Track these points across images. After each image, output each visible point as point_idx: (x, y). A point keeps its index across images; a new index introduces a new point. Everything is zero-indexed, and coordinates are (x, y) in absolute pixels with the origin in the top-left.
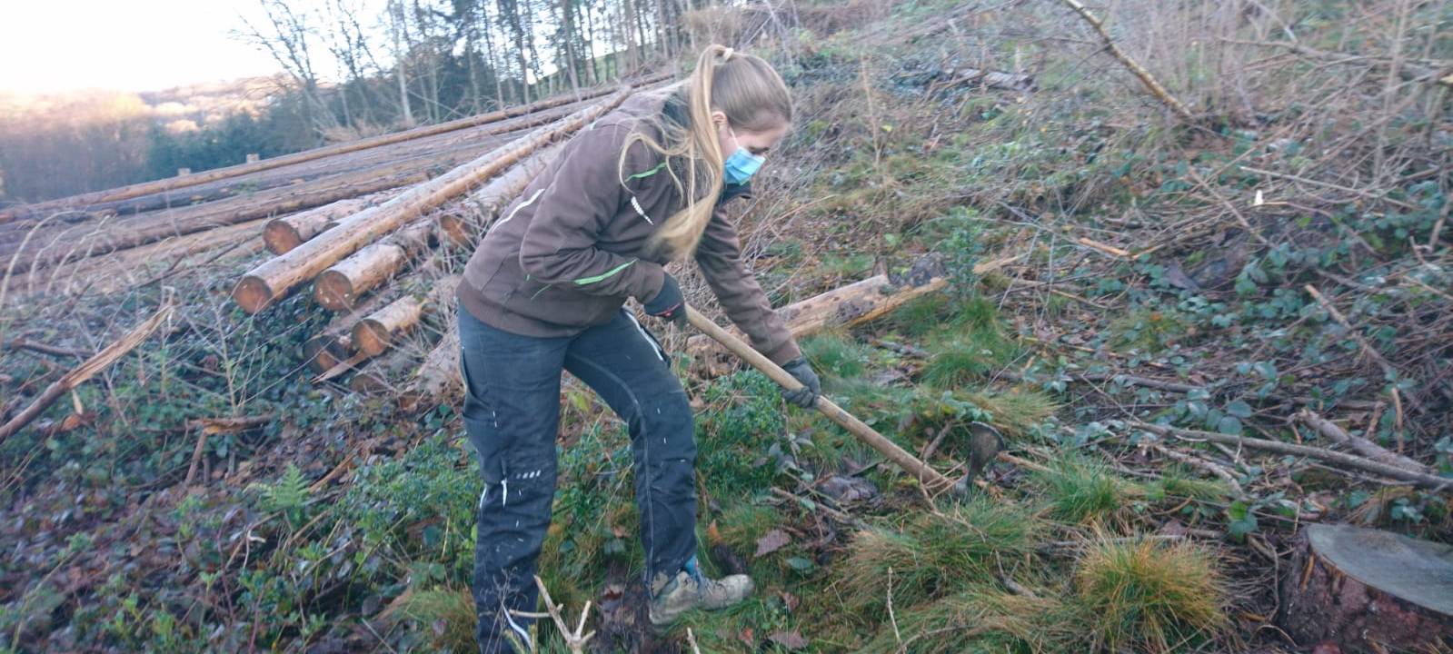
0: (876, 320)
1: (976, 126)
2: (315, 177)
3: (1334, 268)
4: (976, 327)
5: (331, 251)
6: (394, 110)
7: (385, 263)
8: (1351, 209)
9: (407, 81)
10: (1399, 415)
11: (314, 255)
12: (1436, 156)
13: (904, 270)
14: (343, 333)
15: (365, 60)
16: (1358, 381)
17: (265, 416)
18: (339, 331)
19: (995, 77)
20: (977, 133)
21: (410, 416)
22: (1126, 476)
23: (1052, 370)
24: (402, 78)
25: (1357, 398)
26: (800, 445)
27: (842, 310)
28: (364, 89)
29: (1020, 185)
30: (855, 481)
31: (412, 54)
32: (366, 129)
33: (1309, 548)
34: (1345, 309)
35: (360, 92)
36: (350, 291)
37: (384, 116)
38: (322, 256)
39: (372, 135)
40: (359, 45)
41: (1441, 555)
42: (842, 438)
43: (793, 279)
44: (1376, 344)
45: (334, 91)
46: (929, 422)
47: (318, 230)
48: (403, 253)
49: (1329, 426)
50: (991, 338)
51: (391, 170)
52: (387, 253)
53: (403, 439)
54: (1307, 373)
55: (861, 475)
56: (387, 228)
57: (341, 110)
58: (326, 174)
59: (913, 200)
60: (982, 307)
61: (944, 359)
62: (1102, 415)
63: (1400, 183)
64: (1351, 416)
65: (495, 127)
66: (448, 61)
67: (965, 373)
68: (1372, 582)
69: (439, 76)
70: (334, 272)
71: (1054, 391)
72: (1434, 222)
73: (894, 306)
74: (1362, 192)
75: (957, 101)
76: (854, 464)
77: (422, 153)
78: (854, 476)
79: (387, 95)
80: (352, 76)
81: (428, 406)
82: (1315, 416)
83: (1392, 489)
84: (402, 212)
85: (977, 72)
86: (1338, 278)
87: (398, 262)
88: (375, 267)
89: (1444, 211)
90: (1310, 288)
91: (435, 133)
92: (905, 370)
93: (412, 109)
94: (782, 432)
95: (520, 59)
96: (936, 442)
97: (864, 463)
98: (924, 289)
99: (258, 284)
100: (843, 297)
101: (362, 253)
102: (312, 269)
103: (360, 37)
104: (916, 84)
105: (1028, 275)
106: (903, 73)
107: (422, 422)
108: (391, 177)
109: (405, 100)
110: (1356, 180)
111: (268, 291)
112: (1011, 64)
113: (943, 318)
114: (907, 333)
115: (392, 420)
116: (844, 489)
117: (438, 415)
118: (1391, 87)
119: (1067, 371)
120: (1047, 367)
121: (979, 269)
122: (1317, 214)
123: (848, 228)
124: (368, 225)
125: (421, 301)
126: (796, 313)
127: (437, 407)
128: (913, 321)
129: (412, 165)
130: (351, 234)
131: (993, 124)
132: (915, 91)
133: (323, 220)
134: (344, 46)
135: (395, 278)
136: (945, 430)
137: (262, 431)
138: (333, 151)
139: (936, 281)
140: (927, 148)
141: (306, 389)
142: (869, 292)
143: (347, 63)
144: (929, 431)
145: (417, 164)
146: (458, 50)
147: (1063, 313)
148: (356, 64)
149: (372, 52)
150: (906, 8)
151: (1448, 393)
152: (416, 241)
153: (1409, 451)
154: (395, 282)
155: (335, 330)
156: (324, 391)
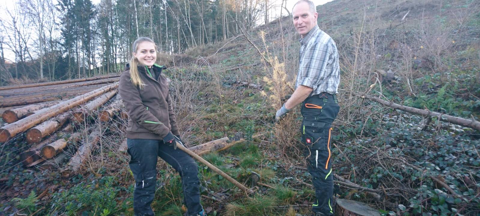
0: (225, 150)
1: (247, 98)
2: (8, 96)
3: (339, 141)
4: (253, 153)
5: (33, 122)
6: (36, 74)
7: (53, 127)
8: (343, 126)
9: (43, 64)
10: (355, 175)
11: (27, 123)
12: (361, 115)
13: (232, 136)
14: (37, 150)
15: (26, 55)
16: (346, 167)
18: (36, 149)
19: (252, 85)
20: (248, 100)
21: (67, 179)
22: (294, 191)
23: (273, 164)
24: (41, 63)
25: (346, 172)
26: (208, 184)
27: (215, 147)
28: (25, 66)
29: (261, 115)
30: (224, 194)
31: (46, 55)
32: (27, 80)
33: (337, 203)
34: (343, 150)
35: (23, 67)
36: (40, 136)
37: (33, 76)
38: (30, 124)
39: (29, 83)
40: (25, 50)
41: (364, 205)
42: (219, 182)
43: (200, 138)
44: (350, 159)
45: (12, 65)
46: (243, 177)
47: (24, 115)
48: (59, 124)
49: (340, 177)
50: (257, 156)
51: (41, 95)
52: (53, 124)
53: (64, 186)
54: (335, 166)
55: (225, 192)
56: (53, 115)
57: (15, 72)
58: (13, 95)
59: (232, 117)
60: (254, 147)
61: (245, 161)
62: (287, 176)
63: (353, 121)
64: (345, 176)
65: (82, 84)
66: (60, 59)
67: (251, 164)
68: (350, 210)
69: (56, 63)
70: (35, 129)
71: (274, 169)
72: (361, 131)
73: (230, 146)
74: (345, 122)
75: (241, 91)
76: (223, 190)
77: (54, 91)
78: (223, 193)
79: (34, 68)
80: (20, 60)
81: (73, 175)
82: (337, 175)
83: (355, 190)
85: (247, 83)
86: (341, 143)
87: (57, 127)
88: (49, 128)
89: (363, 128)
90: (334, 144)
91: (58, 84)
92: (234, 164)
93: (44, 74)
94: (203, 180)
95: (89, 62)
96: (246, 182)
97: (226, 189)
98: (238, 142)
99: (5, 132)
100: (216, 143)
101: (45, 123)
102: (25, 128)
103: (26, 47)
104: (229, 84)
105: (265, 139)
106: (225, 80)
107: (71, 180)
108: (41, 98)
109: (42, 71)
110: (344, 119)
111: (9, 134)
112: (256, 82)
113: (244, 150)
114: (234, 154)
115: (60, 180)
116: (221, 196)
117: (77, 178)
118: (351, 97)
119: (277, 164)
120: (272, 163)
121: (253, 137)
123: (212, 124)
124: (46, 114)
125: (67, 140)
126: (202, 147)
127: (77, 175)
128: (235, 151)
129: (49, 94)
130: (40, 117)
131: (253, 98)
132: (229, 86)
133: (26, 111)
134: (19, 50)
135: (56, 132)
136: (248, 179)
137: (5, 183)
138: (16, 87)
139: (242, 139)
140: (234, 103)
141: (22, 169)
142: (223, 141)
143: (19, 56)
144: (244, 180)
145: (52, 94)
146: (64, 56)
147: (275, 150)
148: (23, 57)
149: (30, 53)
150: (224, 61)
151: (365, 170)
152: (63, 121)
153: (357, 183)
154: (55, 134)
155: (34, 149)
156: (29, 170)
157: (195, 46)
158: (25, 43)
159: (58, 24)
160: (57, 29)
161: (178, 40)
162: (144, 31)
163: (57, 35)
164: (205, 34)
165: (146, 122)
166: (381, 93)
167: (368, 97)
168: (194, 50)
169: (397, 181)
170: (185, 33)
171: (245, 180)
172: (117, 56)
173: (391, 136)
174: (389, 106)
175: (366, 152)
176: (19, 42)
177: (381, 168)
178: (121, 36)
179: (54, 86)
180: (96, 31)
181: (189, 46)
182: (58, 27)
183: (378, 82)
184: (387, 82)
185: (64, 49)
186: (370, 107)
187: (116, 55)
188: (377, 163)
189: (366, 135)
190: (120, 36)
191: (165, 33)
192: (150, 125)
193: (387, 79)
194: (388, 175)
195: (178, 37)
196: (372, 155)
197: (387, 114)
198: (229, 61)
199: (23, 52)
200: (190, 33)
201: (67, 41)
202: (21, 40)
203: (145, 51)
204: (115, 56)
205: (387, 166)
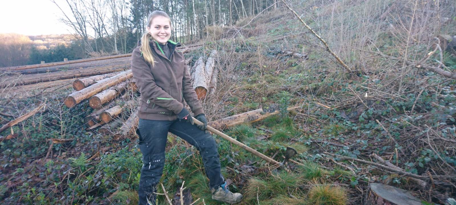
0: (259, 121)
1: (290, 68)
2: (86, 67)
4: (287, 125)
5: (95, 91)
6: (112, 48)
7: (111, 95)
8: (391, 100)
9: (117, 39)
10: (398, 156)
11: (90, 91)
12: (415, 87)
13: (267, 108)
14: (97, 115)
15: (104, 32)
16: (389, 147)
17: (71, 139)
18: (96, 115)
19: (297, 54)
20: (291, 70)
21: (117, 142)
22: (324, 169)
23: (307, 139)
24: (115, 38)
25: (389, 151)
26: (235, 155)
27: (249, 118)
28: (103, 41)
29: (302, 86)
30: (250, 167)
31: (119, 31)
32: (103, 53)
33: (370, 189)
35: (101, 42)
36: (100, 103)
37: (109, 50)
38: (92, 92)
39: (105, 55)
40: (102, 27)
41: (404, 192)
42: (247, 154)
43: (235, 108)
44: (394, 137)
45: (93, 41)
46: (272, 151)
47: (90, 84)
48: (117, 93)
49: (380, 158)
50: (290, 129)
51: (111, 67)
52: (111, 92)
53: (115, 148)
54: (376, 144)
55: (252, 165)
56: (112, 84)
57: (95, 47)
58: (90, 66)
59: (271, 88)
60: (289, 120)
61: (278, 133)
62: (320, 152)
63: (404, 94)
64: (387, 156)
66: (131, 34)
67: (283, 138)
68: (385, 198)
69: (127, 38)
70: (96, 97)
71: (307, 145)
72: (413, 105)
73: (264, 118)
74: (394, 95)
75: (285, 60)
76: (250, 162)
77: (122, 62)
78: (250, 165)
79: (110, 43)
80: (99, 36)
81: (123, 139)
82: (376, 155)
83: (395, 175)
84: (117, 80)
85: (291, 52)
86: (387, 119)
87: (115, 95)
88: (108, 96)
89: (415, 102)
90: (377, 121)
91: (125, 56)
92: (266, 136)
93: (117, 48)
94: (230, 151)
96: (274, 156)
97: (253, 161)
98: (272, 114)
99: (72, 99)
100: (249, 114)
101: (104, 92)
102: (88, 95)
103: (103, 24)
104: (273, 54)
105: (302, 112)
106: (270, 51)
107: (121, 143)
108: (111, 69)
109: (116, 45)
110: (393, 92)
111: (75, 101)
112: (301, 51)
113: (278, 122)
114: (267, 126)
115: (112, 142)
116: (247, 169)
117: (126, 142)
118: (404, 67)
119: (311, 139)
120: (306, 138)
121: (289, 109)
122: (382, 100)
123: (252, 94)
124: (107, 83)
125: (121, 107)
126: (236, 118)
127: (126, 139)
128: (270, 123)
129: (118, 66)
130: (101, 86)
131: (295, 68)
132: (273, 56)
133: (92, 81)
134: (98, 27)
135: (114, 100)
136: (276, 153)
137: (70, 143)
138: (93, 59)
139: (276, 112)
140: (276, 73)
141: (84, 131)
142: (257, 113)
143: (98, 32)
144: (272, 154)
145: (120, 65)
146: (134, 31)
147: (312, 123)
148: (101, 33)
149: (106, 30)
150: (272, 31)
151: (411, 151)
152: (121, 89)
153: (399, 166)
154: (114, 101)
155: (95, 114)
156: (90, 133)
157: (245, 17)
158: (102, 22)
159: (128, 3)
160: (127, 7)
161: (230, 12)
162: (199, 5)
163: (128, 13)
164: (255, 5)
165: (159, 98)
166: (441, 63)
167: (425, 66)
168: (244, 22)
169: (449, 167)
170: (236, 5)
171: (274, 154)
172: (177, 31)
173: (448, 113)
174: (449, 77)
175: (415, 130)
176: (98, 20)
177: (430, 150)
178: (180, 11)
179: (123, 58)
180: (159, 8)
181: (239, 17)
182: (127, 5)
183: (438, 49)
184: (452, 48)
185: (133, 25)
186: (427, 78)
187: (176, 29)
188: (425, 144)
189: (418, 110)
190: (178, 11)
191: (219, 6)
192: (163, 102)
193: (452, 45)
194: (439, 159)
195: (230, 10)
196: (422, 133)
197: (448, 85)
198: (278, 30)
199: (101, 29)
200: (241, 4)
201: (135, 18)
202: (99, 19)
203: (158, 27)
204: (175, 31)
205: (439, 149)
